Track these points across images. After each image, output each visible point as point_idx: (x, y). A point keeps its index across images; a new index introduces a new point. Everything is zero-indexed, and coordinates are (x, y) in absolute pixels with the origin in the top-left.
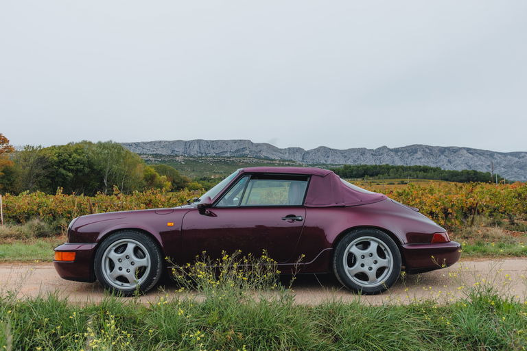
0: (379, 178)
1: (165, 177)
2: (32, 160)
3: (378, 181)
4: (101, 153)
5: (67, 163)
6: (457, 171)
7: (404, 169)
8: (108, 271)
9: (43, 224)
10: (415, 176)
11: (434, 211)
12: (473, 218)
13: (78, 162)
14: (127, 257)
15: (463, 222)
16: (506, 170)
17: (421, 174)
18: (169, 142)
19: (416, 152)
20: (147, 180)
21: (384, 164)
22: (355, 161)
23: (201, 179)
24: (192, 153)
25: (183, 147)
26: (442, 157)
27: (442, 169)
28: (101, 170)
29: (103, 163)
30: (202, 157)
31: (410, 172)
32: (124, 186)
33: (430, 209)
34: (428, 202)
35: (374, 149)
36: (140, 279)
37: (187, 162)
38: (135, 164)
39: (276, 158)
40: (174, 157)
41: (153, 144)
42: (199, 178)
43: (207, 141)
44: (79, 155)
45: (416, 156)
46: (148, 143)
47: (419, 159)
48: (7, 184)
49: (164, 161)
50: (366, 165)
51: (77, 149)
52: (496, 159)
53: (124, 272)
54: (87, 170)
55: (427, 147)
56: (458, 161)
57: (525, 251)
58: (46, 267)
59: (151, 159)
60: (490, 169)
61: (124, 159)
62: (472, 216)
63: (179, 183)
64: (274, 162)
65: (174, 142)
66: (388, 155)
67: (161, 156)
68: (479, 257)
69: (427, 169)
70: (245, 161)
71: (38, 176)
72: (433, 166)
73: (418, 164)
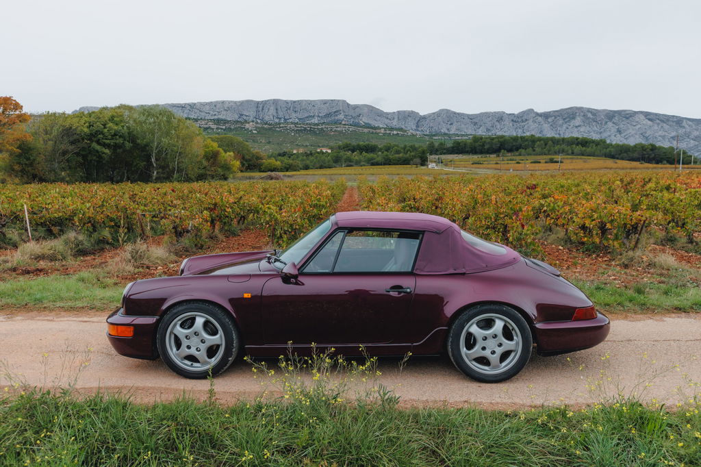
0: (520, 155)
1: (232, 154)
2: (55, 133)
3: (518, 158)
4: (145, 122)
5: (101, 136)
6: (629, 146)
7: (555, 141)
8: (175, 349)
9: (81, 237)
10: (570, 152)
11: (587, 225)
12: (638, 239)
13: (115, 135)
14: (196, 334)
15: (624, 244)
16: (697, 143)
17: (578, 149)
18: (235, 102)
19: (574, 118)
20: (208, 159)
21: (528, 134)
22: (488, 130)
23: (280, 155)
24: (267, 118)
25: (255, 109)
26: (610, 124)
27: (608, 142)
28: (147, 145)
29: (149, 136)
30: (280, 124)
31: (564, 146)
32: (178, 167)
33: (582, 223)
34: (581, 211)
35: (516, 113)
36: (213, 359)
37: (261, 131)
38: (190, 138)
39: (381, 126)
40: (242, 123)
41: (213, 105)
42: (277, 152)
43: (286, 102)
44: (117, 124)
45: (573, 123)
46: (207, 104)
47: (576, 127)
48: (26, 164)
49: (230, 130)
50: (502, 137)
51: (113, 117)
52: (684, 127)
53: (193, 351)
54: (128, 145)
55: (589, 110)
56: (631, 131)
57: (696, 304)
58: (95, 319)
59: (212, 126)
60: (675, 142)
61: (176, 131)
62: (637, 235)
63: (250, 160)
64: (378, 131)
65: (242, 103)
66: (534, 122)
67: (226, 122)
68: (635, 313)
69: (586, 142)
70: (339, 129)
71: (64, 153)
72: (596, 137)
73: (575, 135)
